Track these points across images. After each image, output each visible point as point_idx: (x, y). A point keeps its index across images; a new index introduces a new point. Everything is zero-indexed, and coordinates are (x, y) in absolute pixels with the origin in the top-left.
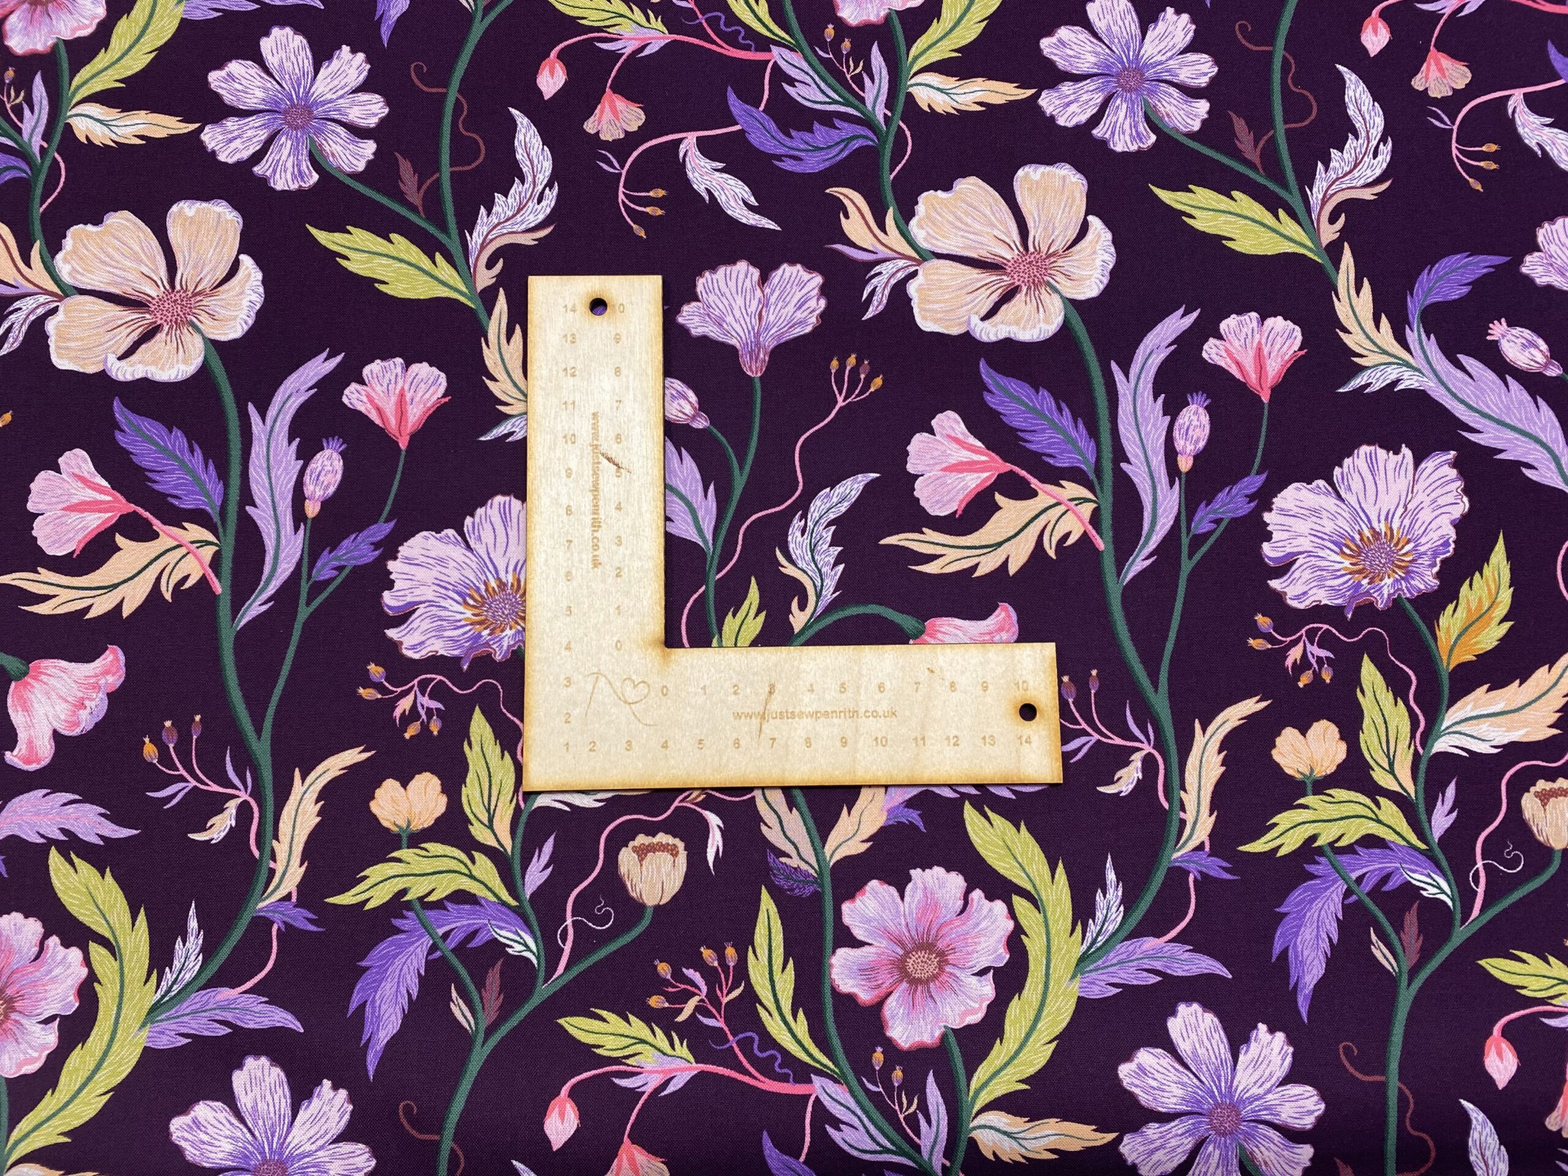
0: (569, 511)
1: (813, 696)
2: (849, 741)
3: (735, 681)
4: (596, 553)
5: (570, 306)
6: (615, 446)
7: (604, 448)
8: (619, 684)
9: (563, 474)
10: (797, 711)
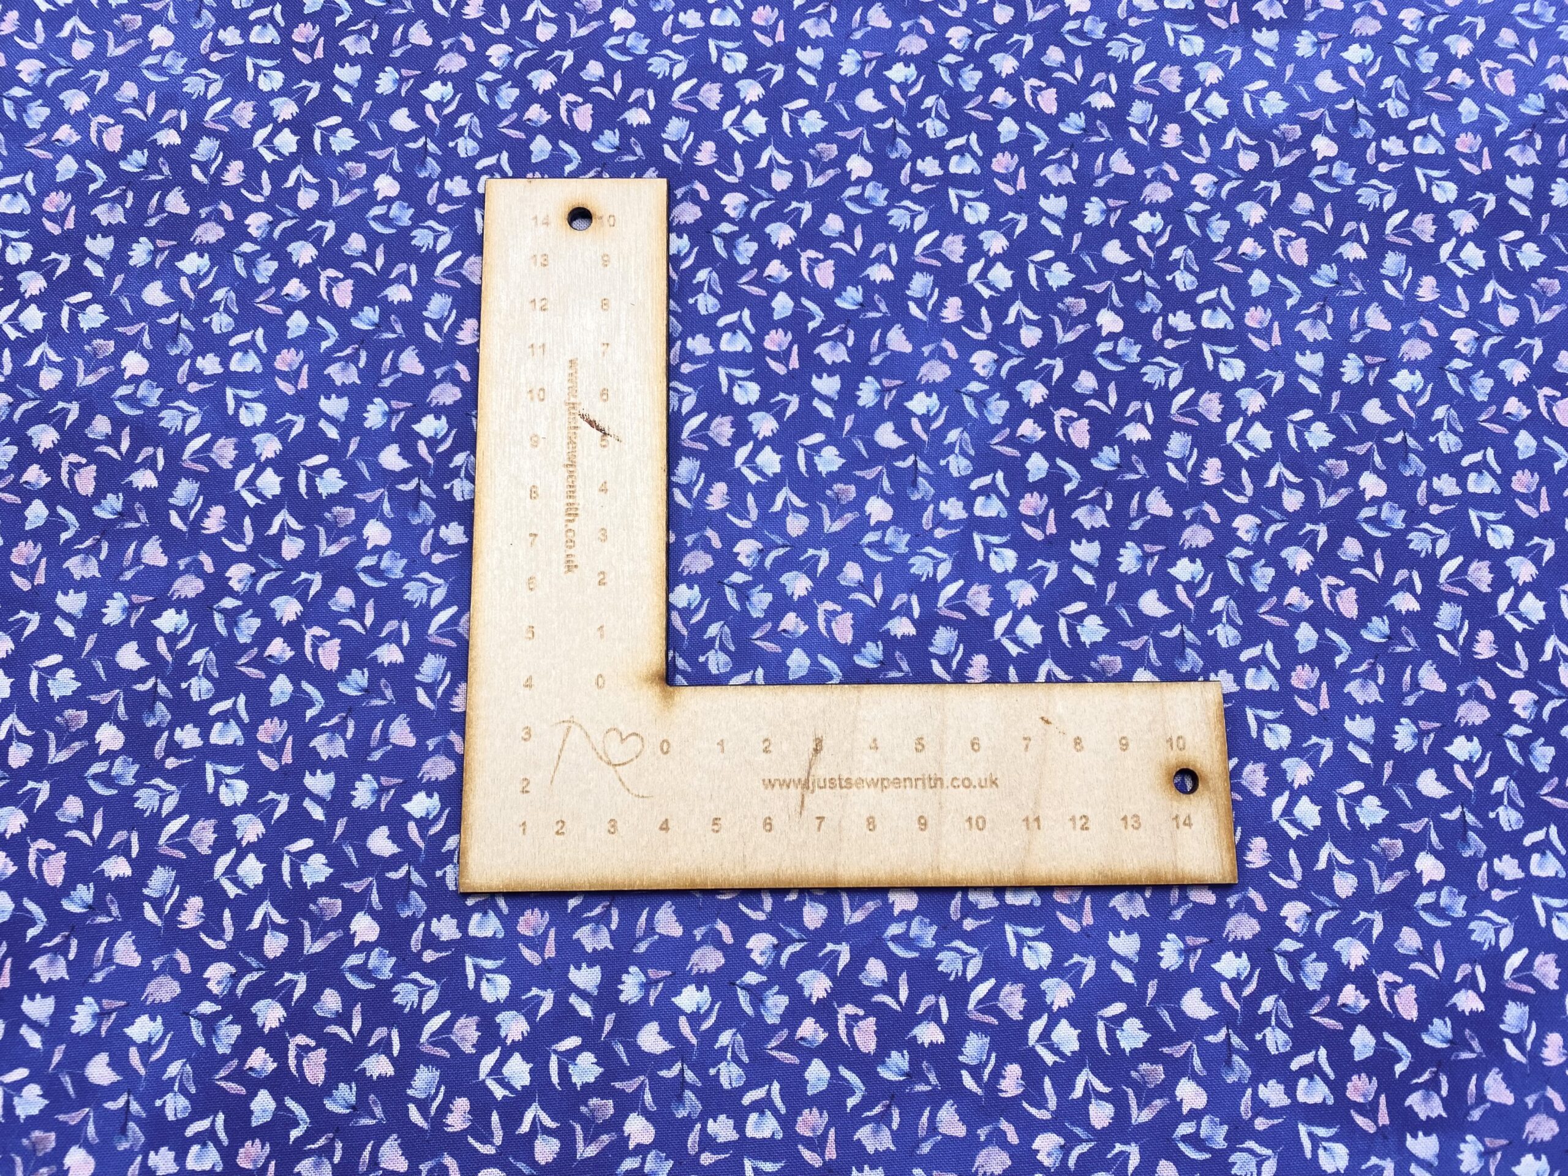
0: (533, 493)
1: (877, 756)
2: (930, 823)
3: (765, 734)
4: (570, 552)
5: (540, 219)
6: (601, 404)
7: (585, 407)
8: (600, 739)
9: (528, 444)
10: (854, 778)
